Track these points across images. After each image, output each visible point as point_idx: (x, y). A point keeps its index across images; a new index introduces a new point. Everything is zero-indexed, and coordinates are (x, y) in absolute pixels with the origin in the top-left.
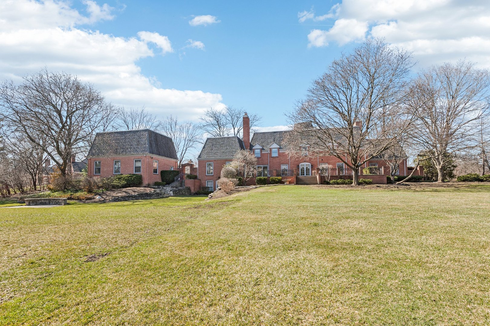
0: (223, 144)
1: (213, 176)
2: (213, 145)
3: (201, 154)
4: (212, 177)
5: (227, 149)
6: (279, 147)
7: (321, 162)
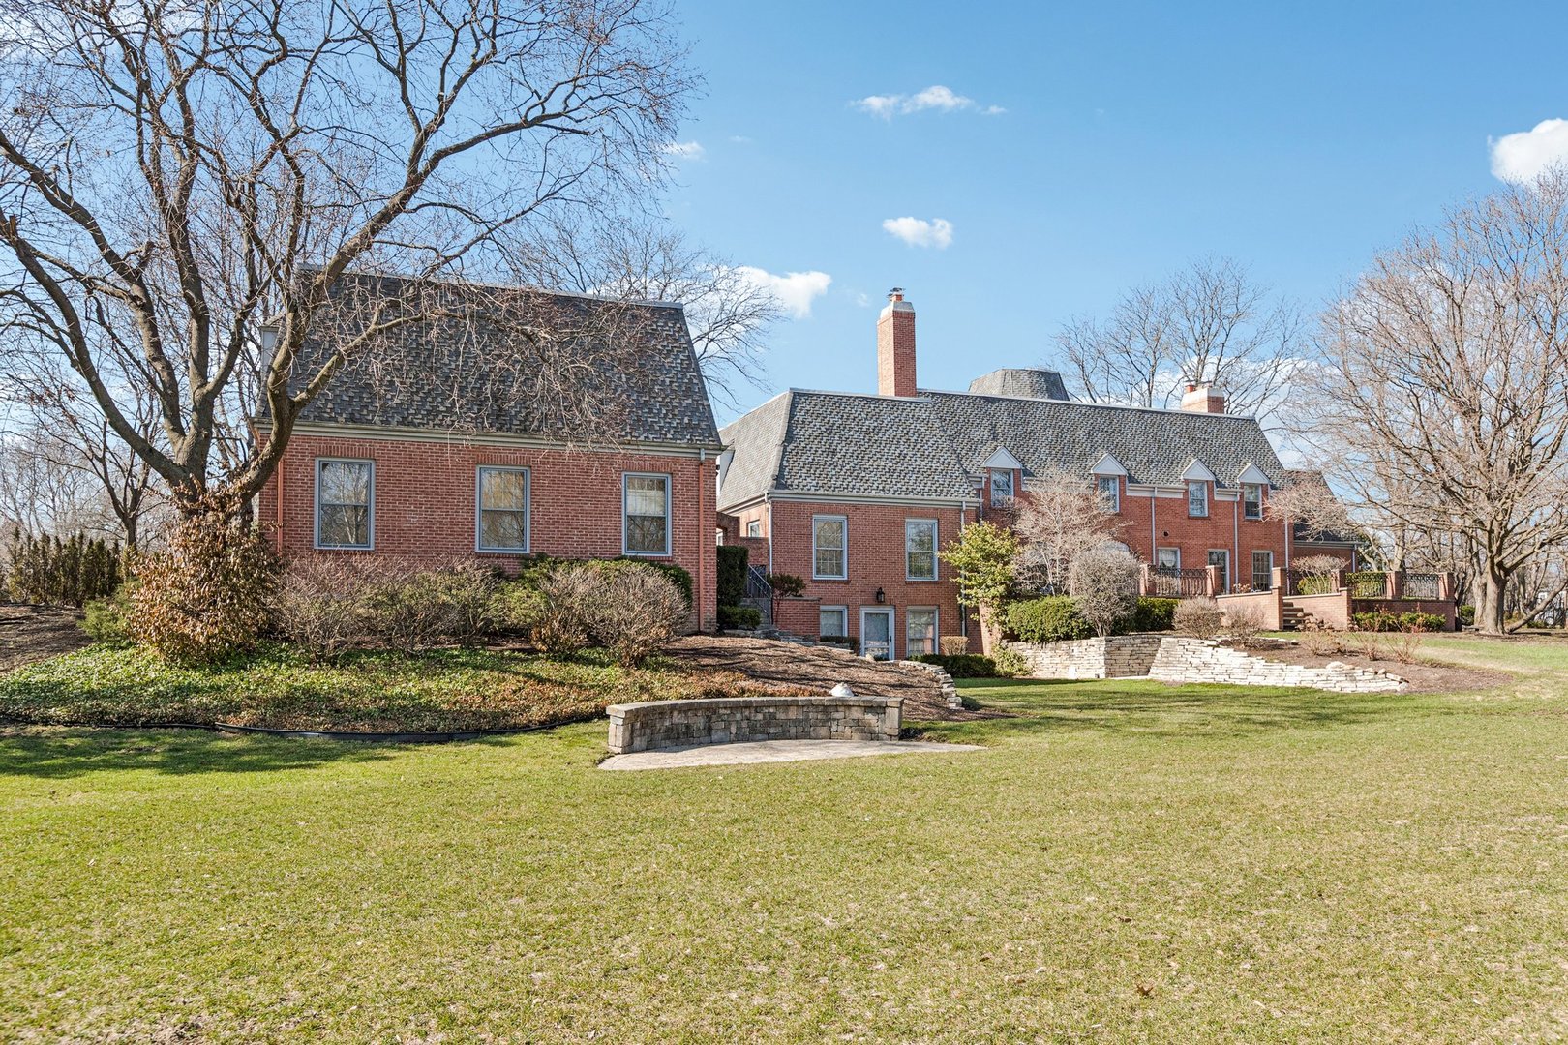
0: (877, 429)
1: (847, 582)
2: (830, 428)
3: (782, 468)
4: (843, 589)
5: (902, 456)
6: (1018, 466)
7: (1161, 545)
